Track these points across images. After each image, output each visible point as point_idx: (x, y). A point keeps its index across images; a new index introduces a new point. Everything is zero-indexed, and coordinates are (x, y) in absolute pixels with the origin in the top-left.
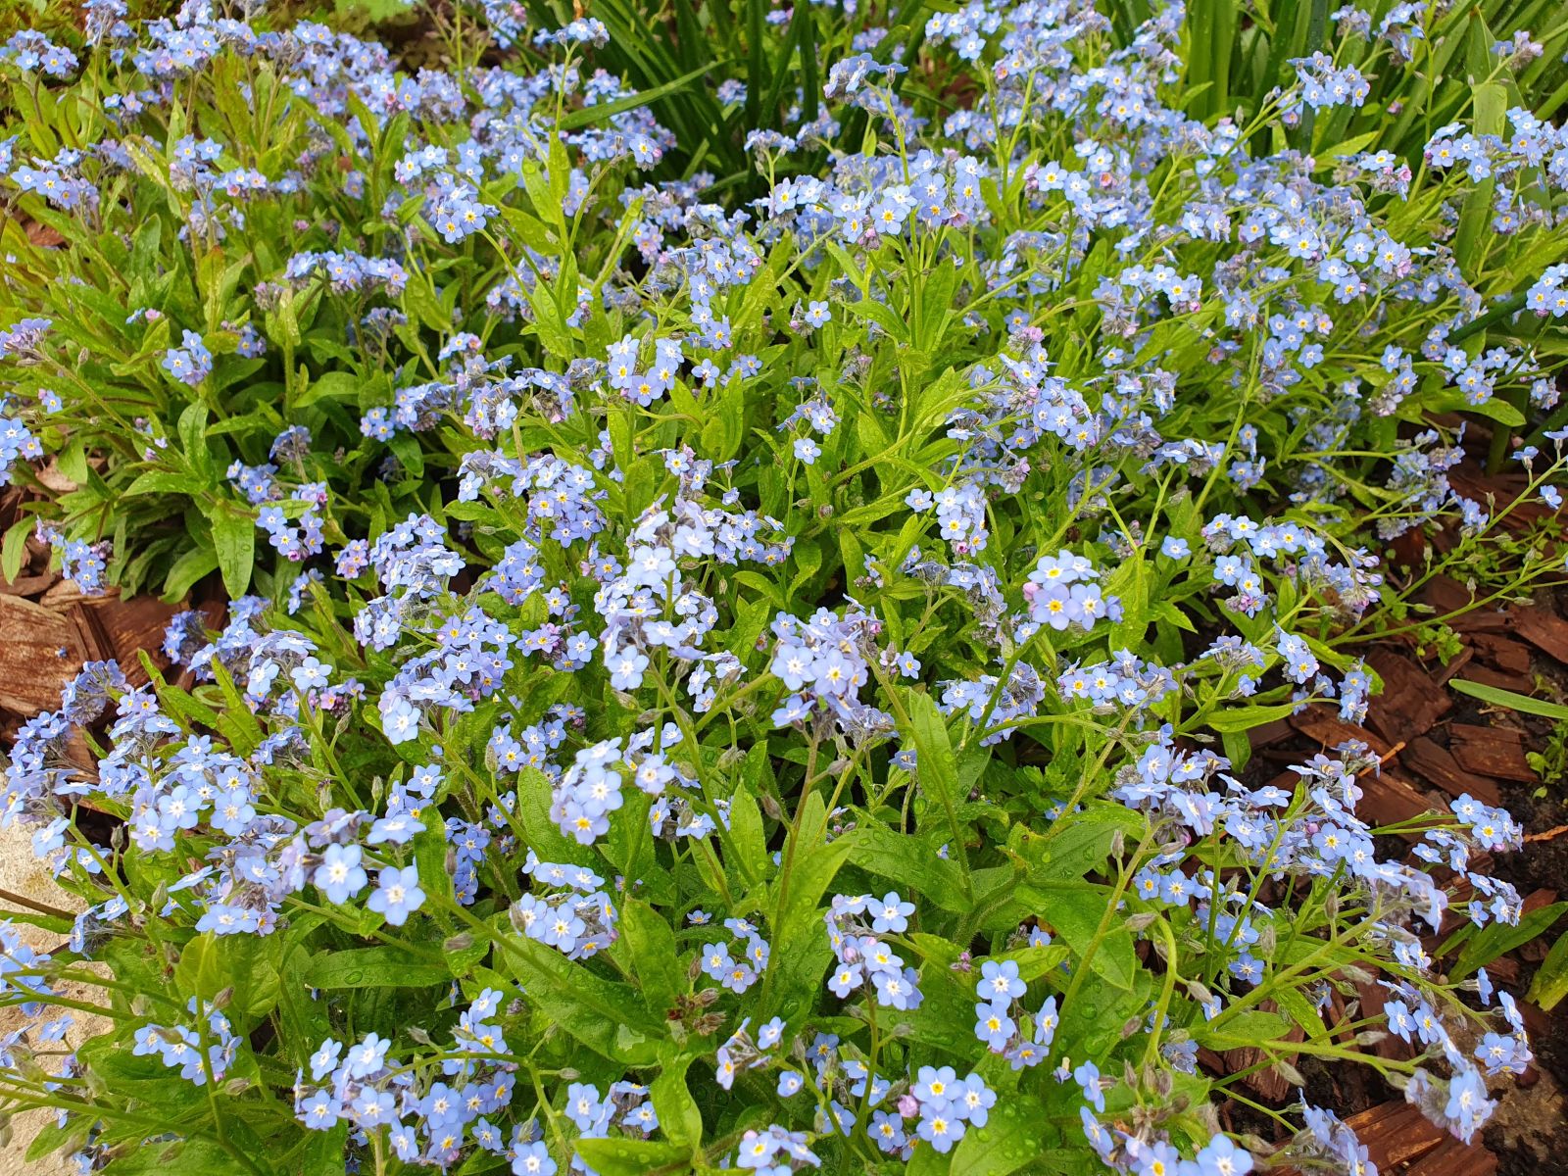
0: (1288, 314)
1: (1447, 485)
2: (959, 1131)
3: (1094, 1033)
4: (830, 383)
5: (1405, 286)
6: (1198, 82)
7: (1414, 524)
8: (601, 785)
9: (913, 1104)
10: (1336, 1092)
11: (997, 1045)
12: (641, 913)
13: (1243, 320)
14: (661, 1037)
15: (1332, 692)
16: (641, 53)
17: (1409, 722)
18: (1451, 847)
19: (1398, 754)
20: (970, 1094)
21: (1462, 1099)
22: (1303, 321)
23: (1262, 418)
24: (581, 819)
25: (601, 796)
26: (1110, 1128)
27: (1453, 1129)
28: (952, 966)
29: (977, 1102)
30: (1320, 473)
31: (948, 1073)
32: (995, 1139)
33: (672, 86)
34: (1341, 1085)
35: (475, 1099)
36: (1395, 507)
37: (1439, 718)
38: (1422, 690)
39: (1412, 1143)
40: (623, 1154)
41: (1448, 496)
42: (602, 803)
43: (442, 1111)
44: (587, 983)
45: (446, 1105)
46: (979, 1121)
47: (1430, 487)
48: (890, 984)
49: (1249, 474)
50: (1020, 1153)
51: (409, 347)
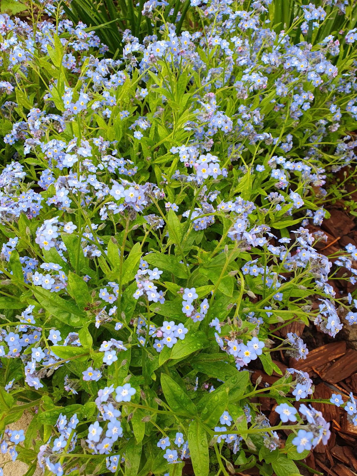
0: (300, 94)
1: (353, 154)
2: (175, 341)
3: (221, 311)
4: (151, 118)
5: (341, 87)
6: (277, 23)
7: (343, 166)
8: (51, 230)
9: (161, 333)
10: (314, 341)
11: (189, 314)
12: (74, 277)
13: (282, 93)
14: (84, 317)
15: (312, 215)
16: (95, 17)
17: (342, 231)
18: (346, 261)
19: (338, 241)
20: (179, 329)
21: (332, 323)
22: (305, 96)
23: (295, 133)
24: (45, 241)
25: (51, 234)
26: (223, 339)
27: (329, 334)
28: (178, 292)
29: (181, 332)
30: (314, 151)
31: (173, 323)
32: (188, 343)
33: (102, 25)
34: (316, 339)
35: (27, 339)
36: (337, 161)
37: (351, 230)
38: (346, 221)
39: (336, 355)
40: (67, 351)
41: (353, 157)
42: (51, 236)
43: (13, 341)
44: (61, 301)
45: (14, 339)
46: (182, 337)
47: (348, 154)
48: (152, 294)
49: (287, 147)
50: (195, 347)
51: (20, 115)
